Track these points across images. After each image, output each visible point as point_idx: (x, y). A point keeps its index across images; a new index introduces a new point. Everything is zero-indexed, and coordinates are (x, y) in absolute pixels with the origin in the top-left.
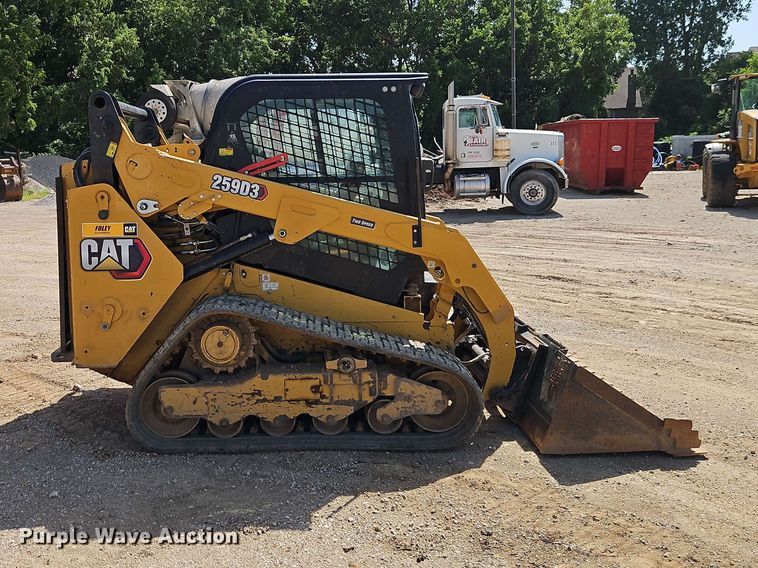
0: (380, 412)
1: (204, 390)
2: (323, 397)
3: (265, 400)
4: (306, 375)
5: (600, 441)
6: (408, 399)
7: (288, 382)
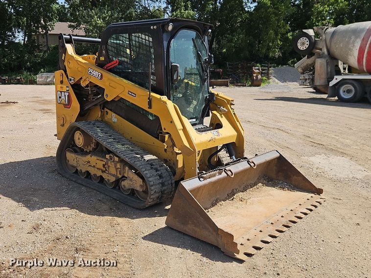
0: (123, 183)
1: (77, 156)
2: (106, 170)
3: (91, 166)
4: (102, 159)
5: (190, 228)
6: (131, 180)
7: (97, 161)
